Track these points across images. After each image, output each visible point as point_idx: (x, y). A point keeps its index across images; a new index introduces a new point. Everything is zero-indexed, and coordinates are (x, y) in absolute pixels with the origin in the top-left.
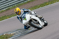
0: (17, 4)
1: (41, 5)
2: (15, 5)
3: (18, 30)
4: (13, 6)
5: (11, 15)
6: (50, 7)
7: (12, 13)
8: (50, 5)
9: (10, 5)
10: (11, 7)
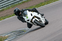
0: (11, 5)
1: (36, 6)
2: (10, 6)
3: (13, 32)
4: (8, 7)
5: (5, 16)
6: (46, 7)
7: (7, 14)
8: (47, 6)
9: (4, 6)
10: (5, 8)
